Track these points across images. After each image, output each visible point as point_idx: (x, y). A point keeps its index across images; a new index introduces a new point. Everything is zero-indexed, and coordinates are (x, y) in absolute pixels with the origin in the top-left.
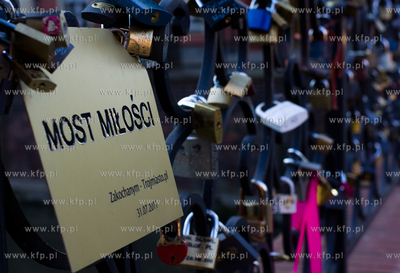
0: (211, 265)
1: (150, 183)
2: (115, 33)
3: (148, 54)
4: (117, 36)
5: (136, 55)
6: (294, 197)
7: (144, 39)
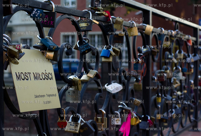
0: (77, 132)
1: (49, 96)
2: (42, 52)
3: (52, 59)
4: (43, 53)
5: (49, 59)
6: (120, 119)
7: (51, 54)
